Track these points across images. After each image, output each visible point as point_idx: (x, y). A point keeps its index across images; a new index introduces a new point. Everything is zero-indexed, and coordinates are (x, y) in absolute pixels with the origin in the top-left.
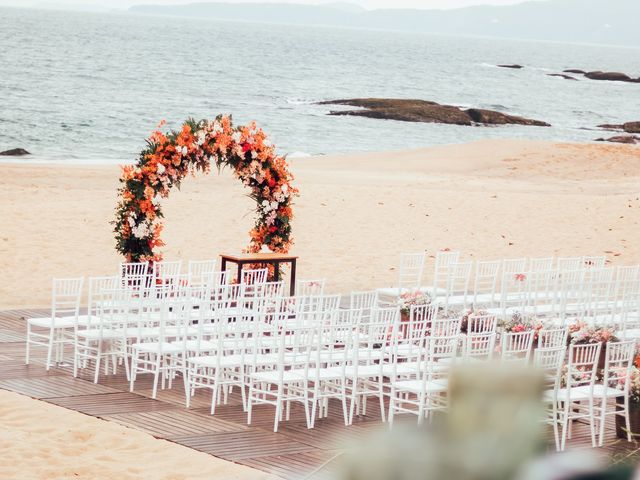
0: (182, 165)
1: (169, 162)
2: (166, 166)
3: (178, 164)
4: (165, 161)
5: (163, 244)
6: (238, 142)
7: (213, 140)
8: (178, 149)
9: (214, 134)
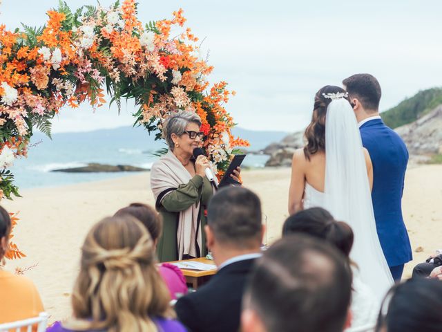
0: (51, 88)
1: (24, 80)
2: (20, 88)
3: (43, 85)
4: (16, 77)
5: (19, 254)
6: (151, 48)
7: (106, 43)
8: (44, 52)
9: (109, 30)
